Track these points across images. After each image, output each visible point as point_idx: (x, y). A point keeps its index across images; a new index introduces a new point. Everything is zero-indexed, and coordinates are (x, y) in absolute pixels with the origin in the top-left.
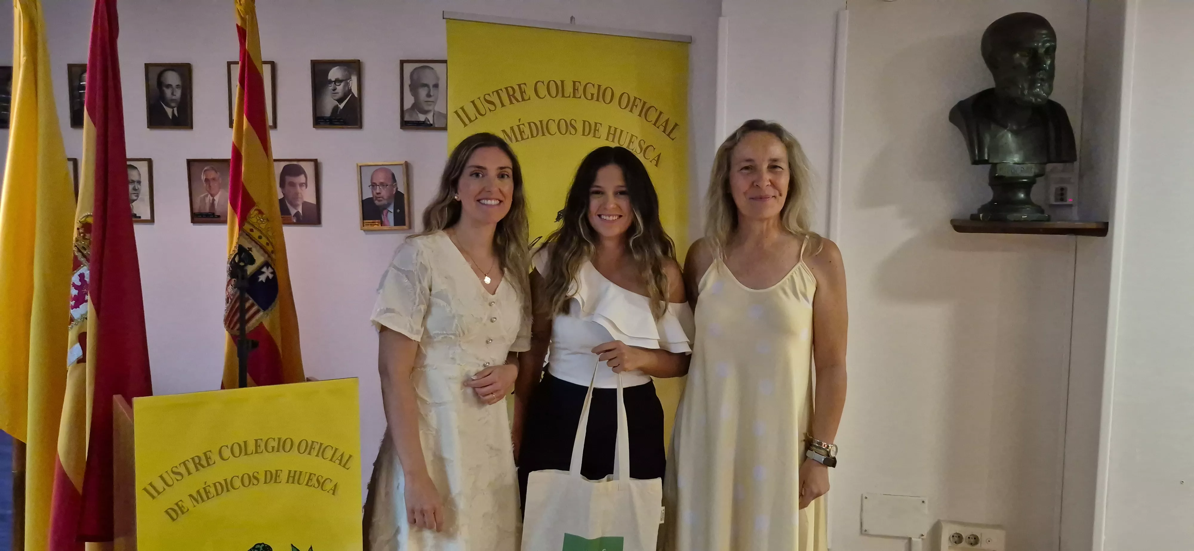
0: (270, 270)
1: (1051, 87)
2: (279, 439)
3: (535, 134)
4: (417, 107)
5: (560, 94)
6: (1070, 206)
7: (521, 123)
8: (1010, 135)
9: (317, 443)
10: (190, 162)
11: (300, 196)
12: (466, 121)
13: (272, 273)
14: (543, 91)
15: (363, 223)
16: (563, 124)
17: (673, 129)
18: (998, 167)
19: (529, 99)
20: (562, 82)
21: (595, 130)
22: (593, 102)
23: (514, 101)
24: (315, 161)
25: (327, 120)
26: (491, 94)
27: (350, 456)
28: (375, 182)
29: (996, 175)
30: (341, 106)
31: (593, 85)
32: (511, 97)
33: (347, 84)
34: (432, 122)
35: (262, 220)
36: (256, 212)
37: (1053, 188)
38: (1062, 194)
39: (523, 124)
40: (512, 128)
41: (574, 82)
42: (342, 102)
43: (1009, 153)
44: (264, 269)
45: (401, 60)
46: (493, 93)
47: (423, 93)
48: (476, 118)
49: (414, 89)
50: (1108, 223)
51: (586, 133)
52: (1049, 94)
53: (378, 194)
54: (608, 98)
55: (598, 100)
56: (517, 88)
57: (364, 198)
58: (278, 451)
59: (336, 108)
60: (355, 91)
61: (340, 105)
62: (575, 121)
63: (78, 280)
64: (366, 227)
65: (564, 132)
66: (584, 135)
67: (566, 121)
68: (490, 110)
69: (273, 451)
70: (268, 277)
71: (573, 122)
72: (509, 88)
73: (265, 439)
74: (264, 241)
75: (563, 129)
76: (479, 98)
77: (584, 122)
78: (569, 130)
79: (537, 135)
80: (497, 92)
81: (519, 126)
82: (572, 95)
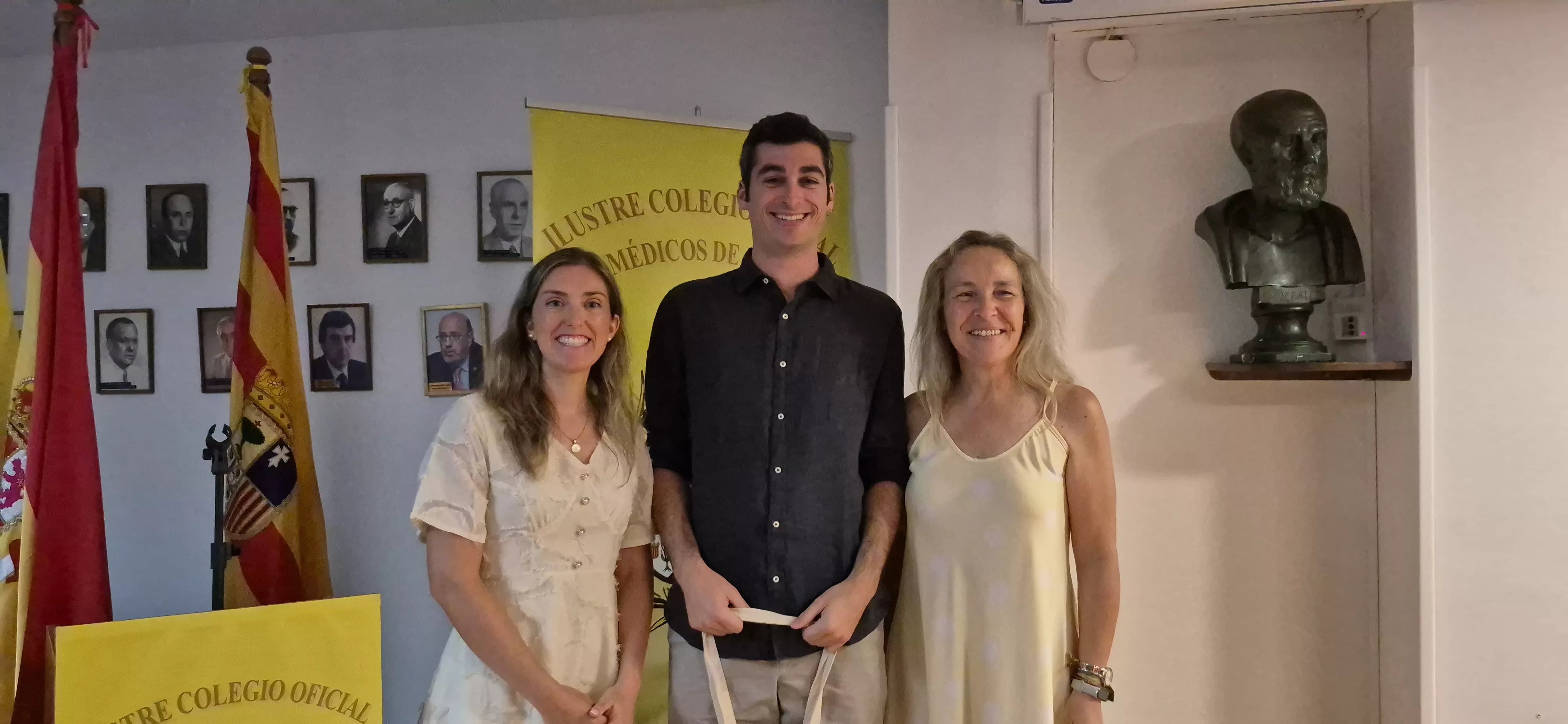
0: (286, 450)
1: (1324, 184)
2: (265, 682)
3: (651, 259)
4: (499, 232)
5: (684, 207)
6: (1363, 342)
7: (631, 246)
8: (1274, 250)
9: (320, 686)
10: (201, 312)
11: (345, 352)
13: (287, 455)
14: (660, 202)
18: (1261, 291)
19: (643, 214)
20: (686, 191)
21: (731, 254)
22: (728, 218)
23: (622, 215)
24: (366, 306)
25: (382, 253)
26: (592, 207)
27: (367, 705)
28: (443, 332)
29: (1260, 302)
30: (401, 234)
31: (727, 195)
33: (408, 205)
34: (519, 251)
35: (275, 383)
36: (268, 373)
37: (1338, 318)
38: (1351, 327)
39: (636, 248)
40: (619, 251)
41: (702, 192)
42: (401, 229)
43: (1276, 272)
44: (277, 450)
45: (478, 173)
46: (594, 205)
47: (507, 214)
49: (496, 208)
50: (1411, 362)
51: (720, 258)
52: (1321, 194)
53: (447, 347)
55: (733, 214)
56: (626, 200)
57: (429, 354)
58: (263, 698)
59: (393, 237)
60: (418, 213)
61: (399, 231)
62: (705, 242)
63: (12, 469)
64: (432, 392)
65: (689, 256)
66: (715, 259)
67: (692, 243)
68: (591, 228)
69: (255, 698)
70: (281, 460)
71: (701, 244)
72: (615, 199)
73: (244, 684)
74: (277, 412)
75: (689, 254)
76: (576, 213)
77: (716, 243)
78: (696, 255)
79: (654, 261)
80: (600, 204)
81: (629, 250)
82: (699, 209)
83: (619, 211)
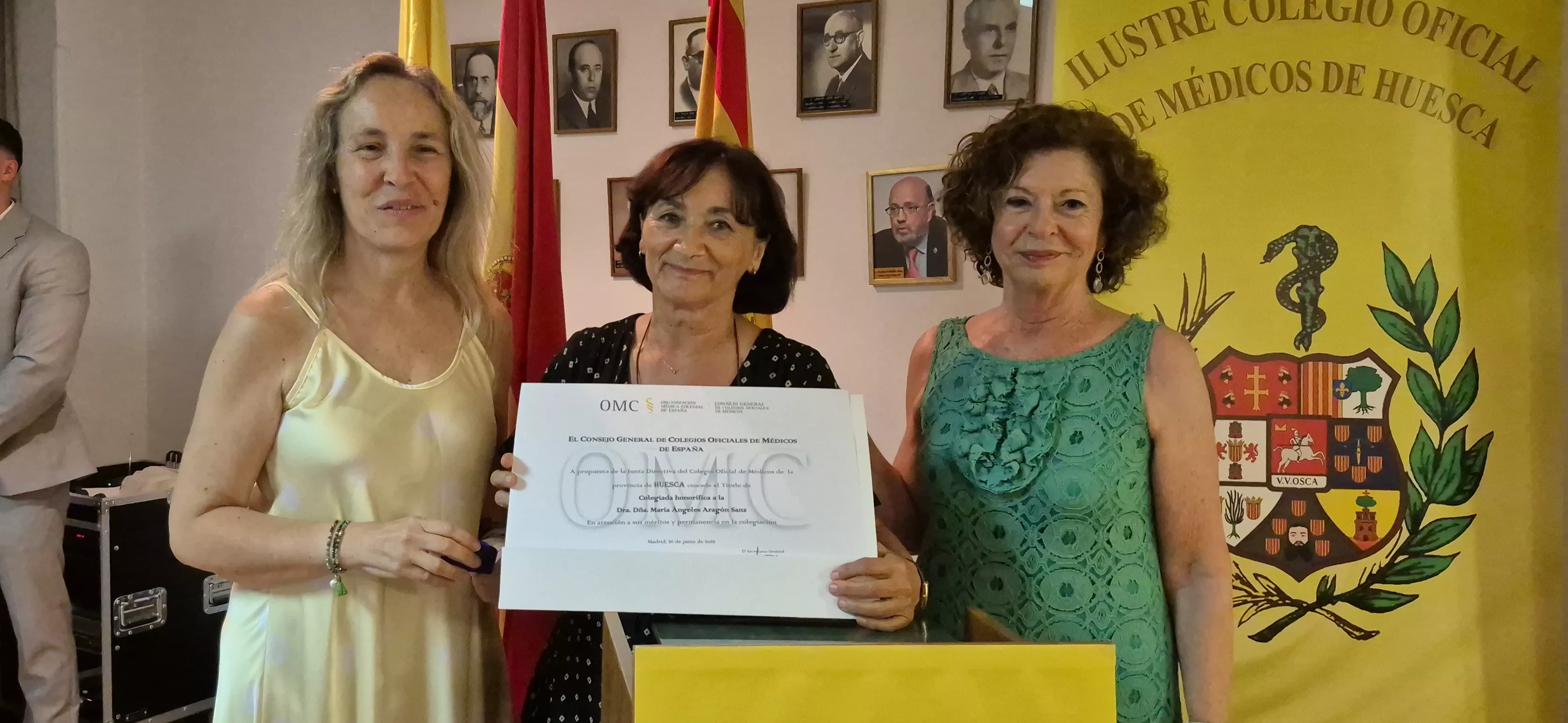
3: (1225, 92)
4: (975, 67)
5: (1277, 13)
7: (1194, 75)
10: (612, 184)
12: (1089, 78)
14: (1240, 8)
16: (1282, 70)
17: (1528, 67)
19: (1214, 28)
21: (1351, 79)
22: (1349, 25)
23: (1182, 34)
24: (799, 172)
25: (820, 103)
26: (1137, 24)
28: (895, 202)
30: (844, 77)
32: (1177, 26)
33: (855, 39)
34: (1001, 93)
39: (1200, 77)
40: (1177, 86)
42: (845, 71)
46: (1141, 22)
47: (987, 41)
48: (1107, 72)
49: (971, 36)
51: (1332, 87)
53: (899, 222)
54: (1380, 17)
55: (1357, 19)
56: (1188, 10)
57: (876, 232)
59: (836, 80)
60: (868, 51)
61: (841, 75)
62: (1309, 64)
65: (1283, 86)
66: (1326, 89)
67: (1289, 68)
68: (1135, 55)
71: (1304, 67)
72: (1171, 11)
75: (1283, 81)
76: (1113, 34)
77: (1328, 64)
78: (1295, 84)
79: (1228, 96)
80: (1150, 19)
81: (1190, 81)
82: (1302, 15)
83: (1179, 28)
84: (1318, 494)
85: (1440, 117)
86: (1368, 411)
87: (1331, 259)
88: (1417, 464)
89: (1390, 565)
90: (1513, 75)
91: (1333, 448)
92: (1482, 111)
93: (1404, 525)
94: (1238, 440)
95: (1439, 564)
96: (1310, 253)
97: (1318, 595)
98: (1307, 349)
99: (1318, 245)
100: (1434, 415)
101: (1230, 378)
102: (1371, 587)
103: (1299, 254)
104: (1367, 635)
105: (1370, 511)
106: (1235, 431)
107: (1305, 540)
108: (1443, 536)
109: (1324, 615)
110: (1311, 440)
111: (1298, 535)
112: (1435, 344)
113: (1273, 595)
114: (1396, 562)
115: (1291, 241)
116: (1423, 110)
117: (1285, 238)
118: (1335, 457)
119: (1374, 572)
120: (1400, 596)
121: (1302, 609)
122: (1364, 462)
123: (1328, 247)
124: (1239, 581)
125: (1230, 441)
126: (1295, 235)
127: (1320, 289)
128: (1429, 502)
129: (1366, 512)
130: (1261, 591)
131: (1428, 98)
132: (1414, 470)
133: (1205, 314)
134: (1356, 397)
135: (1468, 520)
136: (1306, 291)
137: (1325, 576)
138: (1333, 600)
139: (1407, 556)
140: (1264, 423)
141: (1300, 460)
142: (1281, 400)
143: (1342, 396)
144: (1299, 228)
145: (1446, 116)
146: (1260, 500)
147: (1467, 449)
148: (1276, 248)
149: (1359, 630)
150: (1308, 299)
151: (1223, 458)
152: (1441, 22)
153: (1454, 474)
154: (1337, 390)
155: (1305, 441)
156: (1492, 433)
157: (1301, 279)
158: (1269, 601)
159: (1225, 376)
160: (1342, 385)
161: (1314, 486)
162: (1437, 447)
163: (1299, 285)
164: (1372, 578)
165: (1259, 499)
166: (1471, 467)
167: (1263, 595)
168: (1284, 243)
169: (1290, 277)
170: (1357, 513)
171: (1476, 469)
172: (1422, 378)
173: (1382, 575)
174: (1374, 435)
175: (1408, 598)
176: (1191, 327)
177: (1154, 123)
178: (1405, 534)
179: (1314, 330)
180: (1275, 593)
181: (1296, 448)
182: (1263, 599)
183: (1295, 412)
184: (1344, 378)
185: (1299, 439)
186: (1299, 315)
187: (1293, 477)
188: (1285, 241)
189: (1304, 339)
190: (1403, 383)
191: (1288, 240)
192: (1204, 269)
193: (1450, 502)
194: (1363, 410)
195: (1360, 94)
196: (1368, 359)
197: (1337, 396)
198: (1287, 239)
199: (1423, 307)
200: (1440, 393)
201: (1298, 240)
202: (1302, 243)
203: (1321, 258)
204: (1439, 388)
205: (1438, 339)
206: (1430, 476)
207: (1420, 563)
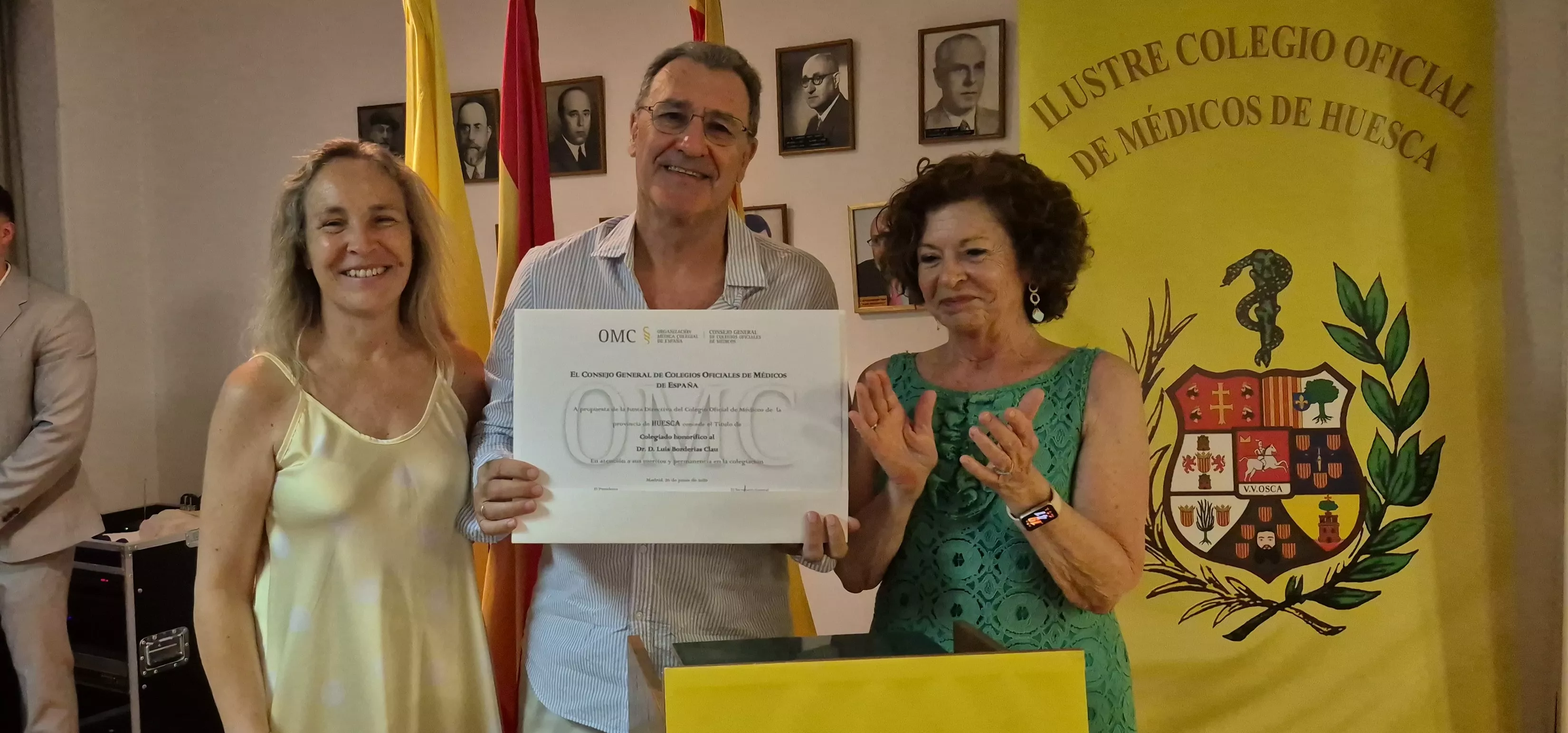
3: (1181, 128)
4: (947, 105)
5: (1228, 53)
7: (1151, 113)
12: (1052, 119)
14: (1192, 50)
15: (859, 301)
16: (1233, 105)
17: (1463, 94)
19: (1167, 68)
20: (1233, 29)
21: (1298, 111)
22: (1294, 61)
23: (1138, 74)
24: (783, 208)
25: (801, 142)
26: (1096, 67)
28: (877, 234)
30: (823, 117)
31: (1295, 29)
32: (1133, 68)
33: (832, 81)
34: (973, 127)
39: (1157, 115)
40: (1135, 124)
41: (1255, 29)
42: (824, 111)
45: (919, 31)
46: (1099, 65)
47: (957, 80)
48: (1070, 113)
49: (942, 75)
51: (1281, 119)
53: (881, 253)
54: (1323, 52)
55: (1302, 55)
56: (1143, 52)
57: (860, 262)
59: (815, 120)
60: (845, 92)
61: (821, 114)
62: (1258, 98)
64: (862, 309)
65: (1235, 121)
66: (1275, 121)
67: (1240, 103)
68: (1095, 96)
71: (1253, 101)
72: (1128, 54)
75: (1234, 117)
76: (1074, 77)
77: (1276, 98)
78: (1245, 117)
79: (1183, 131)
80: (1107, 62)
81: (1148, 119)
82: (1250, 53)
83: (1135, 70)
84: (1283, 501)
85: (1383, 144)
86: (1327, 420)
87: (1285, 280)
88: (1375, 470)
89: (1354, 563)
90: (1449, 104)
91: (1295, 457)
92: (1422, 138)
93: (1364, 526)
94: (1206, 452)
95: (1399, 561)
96: (1266, 275)
97: (1287, 594)
98: (1267, 366)
99: (1273, 268)
100: (1389, 423)
101: (1196, 395)
102: (1337, 585)
103: (1256, 276)
104: (1334, 631)
105: (1333, 514)
106: (1203, 444)
107: (1272, 544)
108: (1403, 535)
109: (1292, 613)
110: (1274, 450)
111: (1266, 540)
112: (1388, 356)
113: (1244, 597)
114: (1359, 560)
115: (1248, 265)
116: (1367, 137)
117: (1242, 262)
118: (1298, 465)
119: (1339, 571)
120: (1363, 593)
121: (1273, 608)
122: (1325, 469)
123: (1283, 269)
124: (1212, 584)
125: (1199, 454)
126: (1252, 258)
127: (1278, 309)
128: (1388, 503)
129: (1328, 516)
130: (1233, 593)
131: (1372, 126)
132: (1373, 475)
133: (1170, 336)
134: (1315, 408)
135: (1423, 520)
136: (1265, 311)
137: (1293, 576)
138: (1301, 599)
139: (1368, 556)
140: (1230, 435)
141: (1265, 468)
142: (1245, 413)
143: (1302, 408)
144: (1255, 252)
145: (1389, 142)
146: (1229, 508)
147: (1421, 453)
148: (1234, 272)
149: (1328, 626)
150: (1266, 318)
151: (1193, 470)
152: (1381, 55)
153: (1411, 476)
154: (1297, 402)
155: (1269, 451)
156: (1444, 437)
157: (1259, 299)
158: (1241, 603)
159: (1192, 393)
160: (1301, 397)
161: (1279, 493)
162: (1392, 452)
163: (1257, 305)
164: (1337, 577)
165: (1228, 506)
166: (1425, 469)
167: (1235, 597)
168: (1242, 266)
169: (1248, 299)
170: (1320, 516)
171: (1430, 472)
172: (1376, 388)
173: (1347, 573)
174: (1333, 443)
175: (1371, 595)
176: (1158, 349)
177: (1115, 159)
178: (1366, 535)
179: (1273, 346)
180: (1246, 594)
181: (1260, 458)
182: (1235, 600)
183: (1258, 425)
184: (1303, 391)
185: (1263, 449)
186: (1258, 334)
187: (1258, 485)
188: (1243, 264)
189: (1263, 356)
190: (1358, 393)
191: (1246, 264)
192: (1168, 295)
193: (1407, 503)
194: (1322, 420)
195: (1307, 125)
196: (1324, 372)
197: (1297, 407)
198: (1245, 262)
199: (1375, 321)
200: (1394, 401)
201: (1254, 263)
202: (1258, 266)
203: (1277, 279)
204: (1392, 397)
205: (1390, 350)
206: (1387, 479)
207: (1380, 561)
